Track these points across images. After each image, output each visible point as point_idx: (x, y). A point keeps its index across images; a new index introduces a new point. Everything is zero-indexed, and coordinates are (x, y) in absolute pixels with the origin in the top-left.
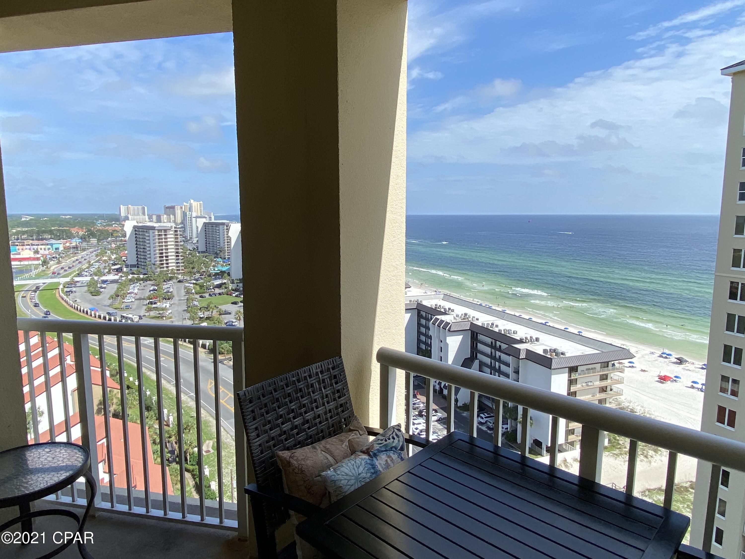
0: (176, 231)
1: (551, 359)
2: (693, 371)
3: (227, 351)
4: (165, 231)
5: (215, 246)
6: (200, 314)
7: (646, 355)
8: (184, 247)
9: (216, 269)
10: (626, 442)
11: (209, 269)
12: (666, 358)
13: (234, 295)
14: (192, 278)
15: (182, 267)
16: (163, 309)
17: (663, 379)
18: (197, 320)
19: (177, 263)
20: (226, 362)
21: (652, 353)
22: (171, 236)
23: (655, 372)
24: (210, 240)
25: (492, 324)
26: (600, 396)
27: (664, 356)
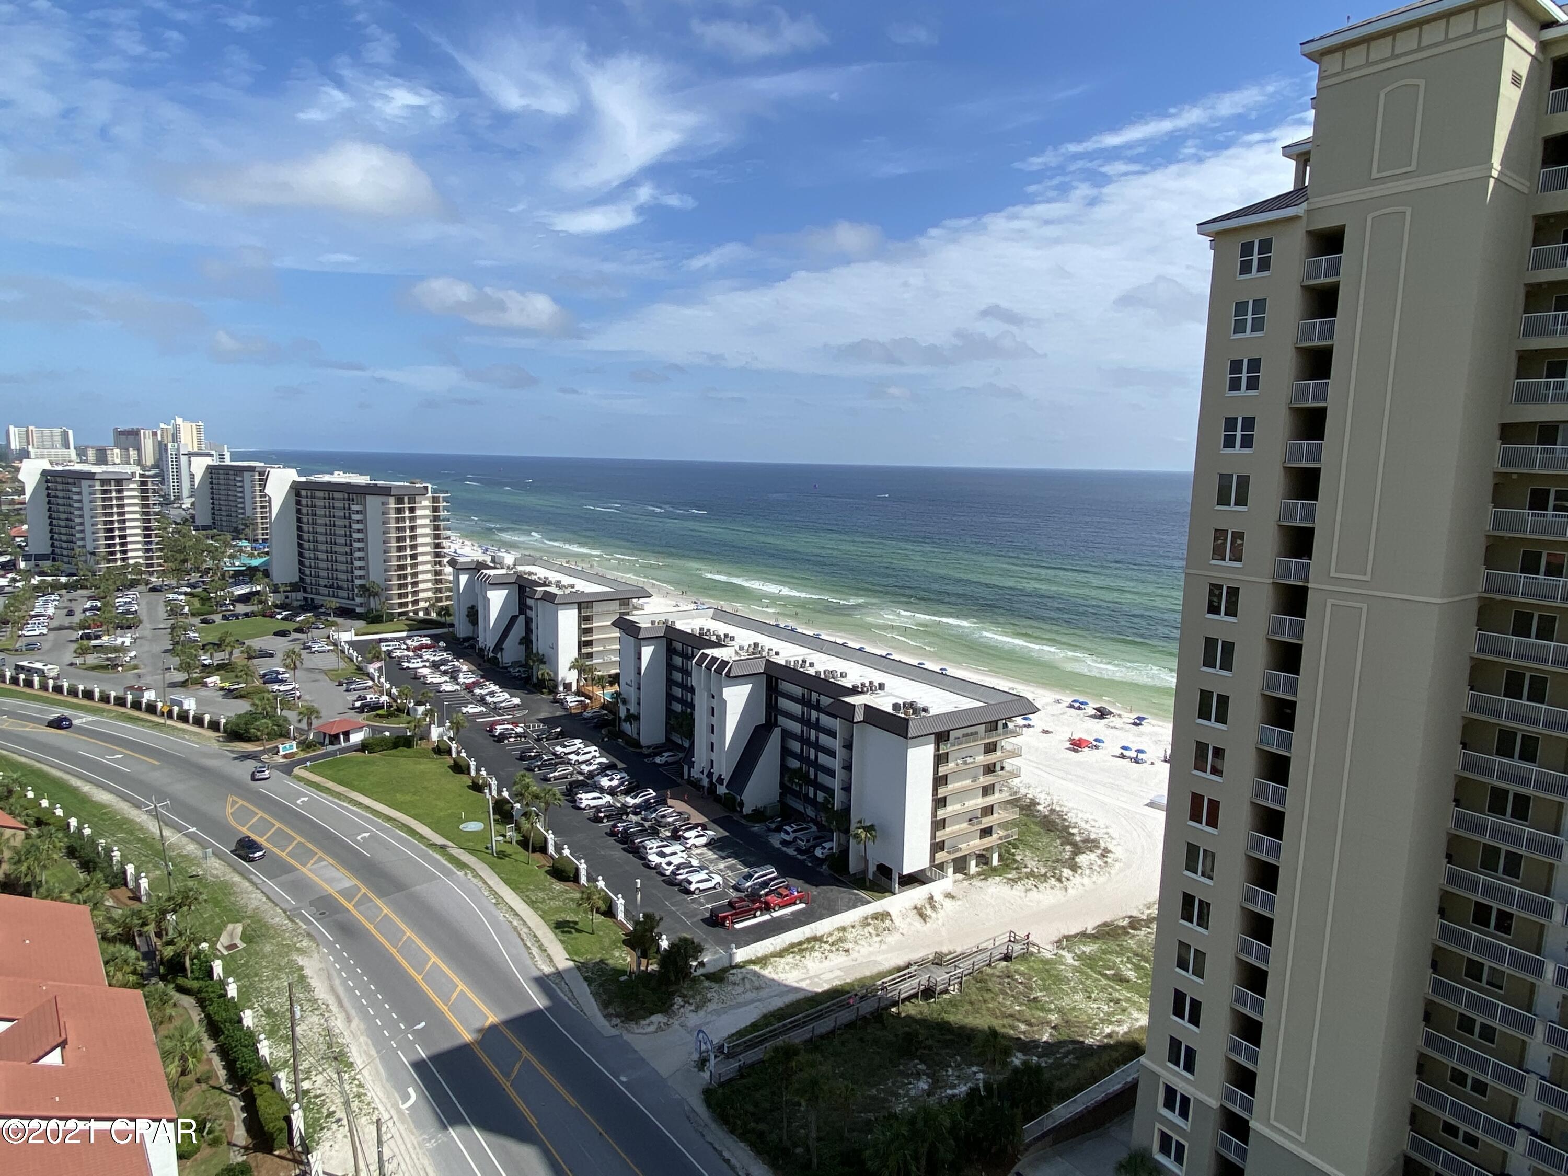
0: (143, 483)
1: (907, 720)
2: (1122, 729)
3: (268, 734)
4: (119, 482)
5: (234, 514)
6: (203, 658)
7: (1047, 704)
8: (163, 517)
9: (237, 564)
10: (1026, 856)
11: (222, 564)
12: (1079, 708)
13: (279, 617)
14: (181, 582)
15: (158, 559)
16: (116, 649)
17: (1077, 745)
18: (197, 670)
19: (147, 551)
20: (266, 756)
21: (1058, 701)
22: (132, 495)
23: (1063, 735)
24: (222, 503)
25: (804, 661)
26: (984, 780)
27: (1076, 706)
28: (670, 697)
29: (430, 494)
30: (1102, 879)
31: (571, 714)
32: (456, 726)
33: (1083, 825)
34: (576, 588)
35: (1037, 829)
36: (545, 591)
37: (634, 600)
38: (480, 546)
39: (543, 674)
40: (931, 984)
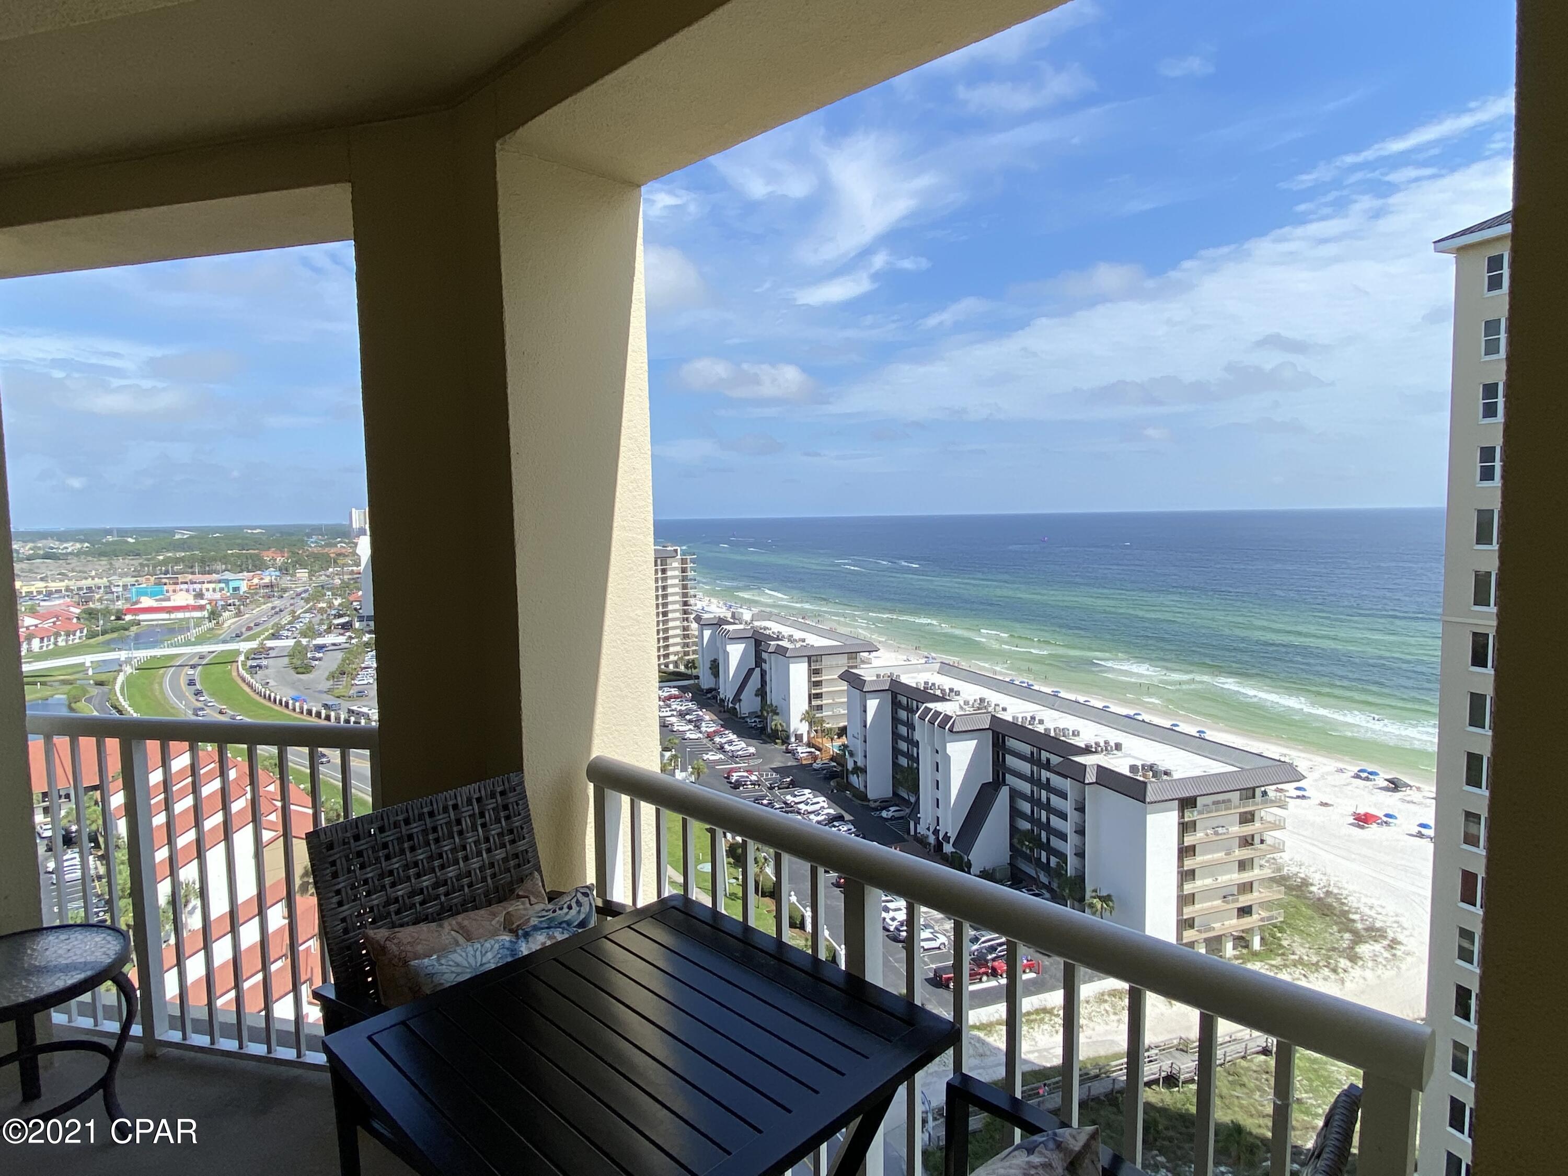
1: (1145, 783)
2: (1418, 803)
7: (1328, 773)
10: (1294, 942)
12: (1367, 779)
17: (1363, 820)
21: (1341, 771)
23: (1347, 807)
25: (1033, 718)
26: (1241, 854)
27: (1365, 776)
28: (896, 752)
29: (679, 557)
30: (1389, 974)
31: (802, 764)
32: (698, 772)
33: (1366, 911)
34: (807, 642)
35: (1309, 912)
36: (778, 645)
37: (861, 654)
38: (725, 604)
39: (776, 725)
40: (1174, 1071)
